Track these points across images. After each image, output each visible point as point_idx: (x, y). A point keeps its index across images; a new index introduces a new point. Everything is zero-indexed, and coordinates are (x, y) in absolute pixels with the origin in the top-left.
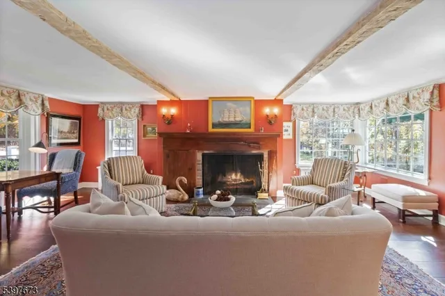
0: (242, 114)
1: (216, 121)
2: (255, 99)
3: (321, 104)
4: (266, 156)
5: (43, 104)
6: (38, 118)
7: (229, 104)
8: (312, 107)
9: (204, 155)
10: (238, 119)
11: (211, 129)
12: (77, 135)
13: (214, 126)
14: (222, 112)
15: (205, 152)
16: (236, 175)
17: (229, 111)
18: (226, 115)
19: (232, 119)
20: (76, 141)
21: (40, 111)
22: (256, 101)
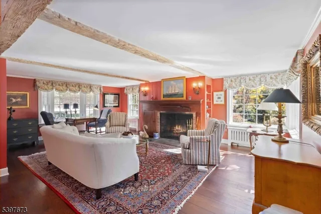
0: (179, 88)
1: (165, 93)
2: (187, 77)
3: (247, 75)
4: (194, 116)
5: (100, 89)
6: (99, 95)
7: (172, 82)
8: (239, 79)
9: (161, 114)
10: (177, 91)
11: (162, 98)
12: (117, 102)
13: (164, 96)
14: (168, 88)
15: (161, 112)
16: (178, 127)
17: (172, 87)
18: (170, 89)
19: (173, 92)
20: (117, 105)
21: (99, 92)
22: (186, 79)
